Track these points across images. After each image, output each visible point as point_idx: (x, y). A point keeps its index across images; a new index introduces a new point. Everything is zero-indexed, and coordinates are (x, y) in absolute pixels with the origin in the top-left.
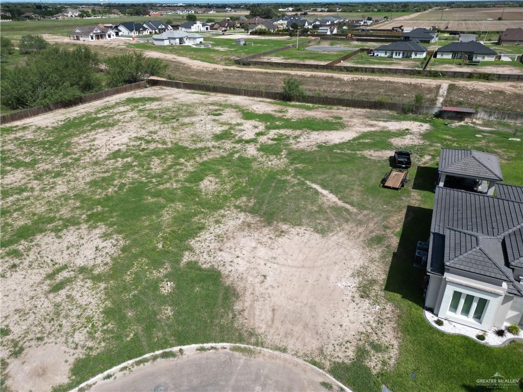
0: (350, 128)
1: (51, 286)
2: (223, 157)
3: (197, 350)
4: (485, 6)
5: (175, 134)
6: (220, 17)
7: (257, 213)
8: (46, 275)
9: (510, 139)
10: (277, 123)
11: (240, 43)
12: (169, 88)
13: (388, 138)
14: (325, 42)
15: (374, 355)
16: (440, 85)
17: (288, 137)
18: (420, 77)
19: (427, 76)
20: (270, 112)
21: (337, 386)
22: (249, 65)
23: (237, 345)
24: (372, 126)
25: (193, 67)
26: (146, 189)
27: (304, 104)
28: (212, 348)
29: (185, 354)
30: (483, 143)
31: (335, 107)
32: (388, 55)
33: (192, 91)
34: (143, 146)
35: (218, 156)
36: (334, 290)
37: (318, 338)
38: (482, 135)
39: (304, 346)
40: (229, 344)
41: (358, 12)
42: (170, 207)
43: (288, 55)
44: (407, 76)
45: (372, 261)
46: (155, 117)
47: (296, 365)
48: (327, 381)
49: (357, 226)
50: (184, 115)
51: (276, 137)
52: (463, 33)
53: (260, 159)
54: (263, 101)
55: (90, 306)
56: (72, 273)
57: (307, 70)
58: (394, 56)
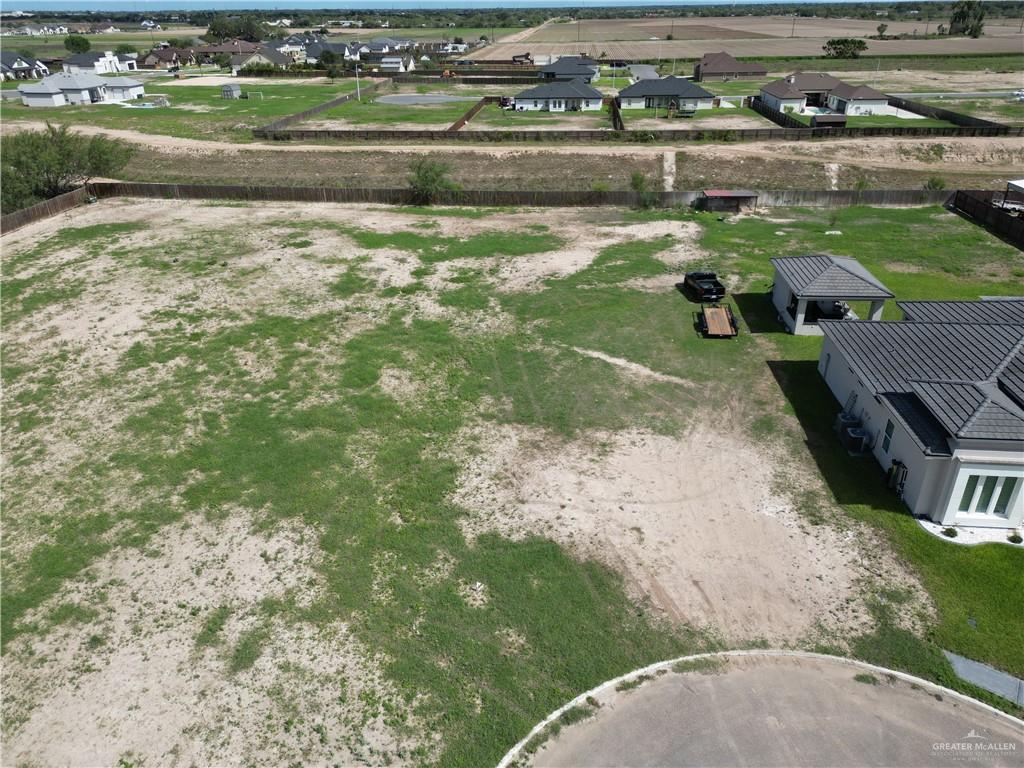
0: (575, 244)
1: (225, 657)
2: (381, 328)
3: (618, 690)
4: (631, 16)
5: (242, 294)
6: (143, 40)
7: (533, 421)
8: (193, 638)
9: (827, 233)
10: (437, 248)
11: (232, 95)
12: (145, 199)
13: (650, 253)
14: (406, 87)
15: (900, 610)
16: (662, 156)
17: (479, 273)
18: (620, 143)
19: (630, 140)
20: (405, 229)
21: (882, 674)
22: (289, 138)
23: (681, 659)
24: (607, 235)
25: (162, 150)
26: (272, 416)
27: (458, 207)
28: (642, 678)
29: (603, 704)
30: (793, 245)
31: (521, 209)
32: (540, 107)
33: (206, 201)
34: (189, 329)
35: (369, 327)
36: (764, 524)
37: (799, 607)
38: (784, 231)
39: (789, 627)
40: (666, 663)
41: (422, 27)
42: (355, 442)
43: (353, 116)
44: (598, 142)
45: (782, 461)
46: (166, 266)
47: (798, 662)
48: (861, 672)
49: (714, 409)
50: (228, 252)
51: (456, 275)
52: (631, 62)
53: (458, 321)
54: (375, 209)
55: (348, 672)
56: (252, 619)
57: (413, 141)
58: (551, 108)
